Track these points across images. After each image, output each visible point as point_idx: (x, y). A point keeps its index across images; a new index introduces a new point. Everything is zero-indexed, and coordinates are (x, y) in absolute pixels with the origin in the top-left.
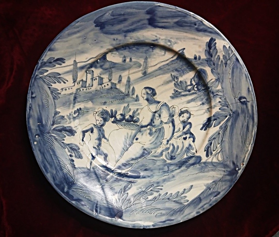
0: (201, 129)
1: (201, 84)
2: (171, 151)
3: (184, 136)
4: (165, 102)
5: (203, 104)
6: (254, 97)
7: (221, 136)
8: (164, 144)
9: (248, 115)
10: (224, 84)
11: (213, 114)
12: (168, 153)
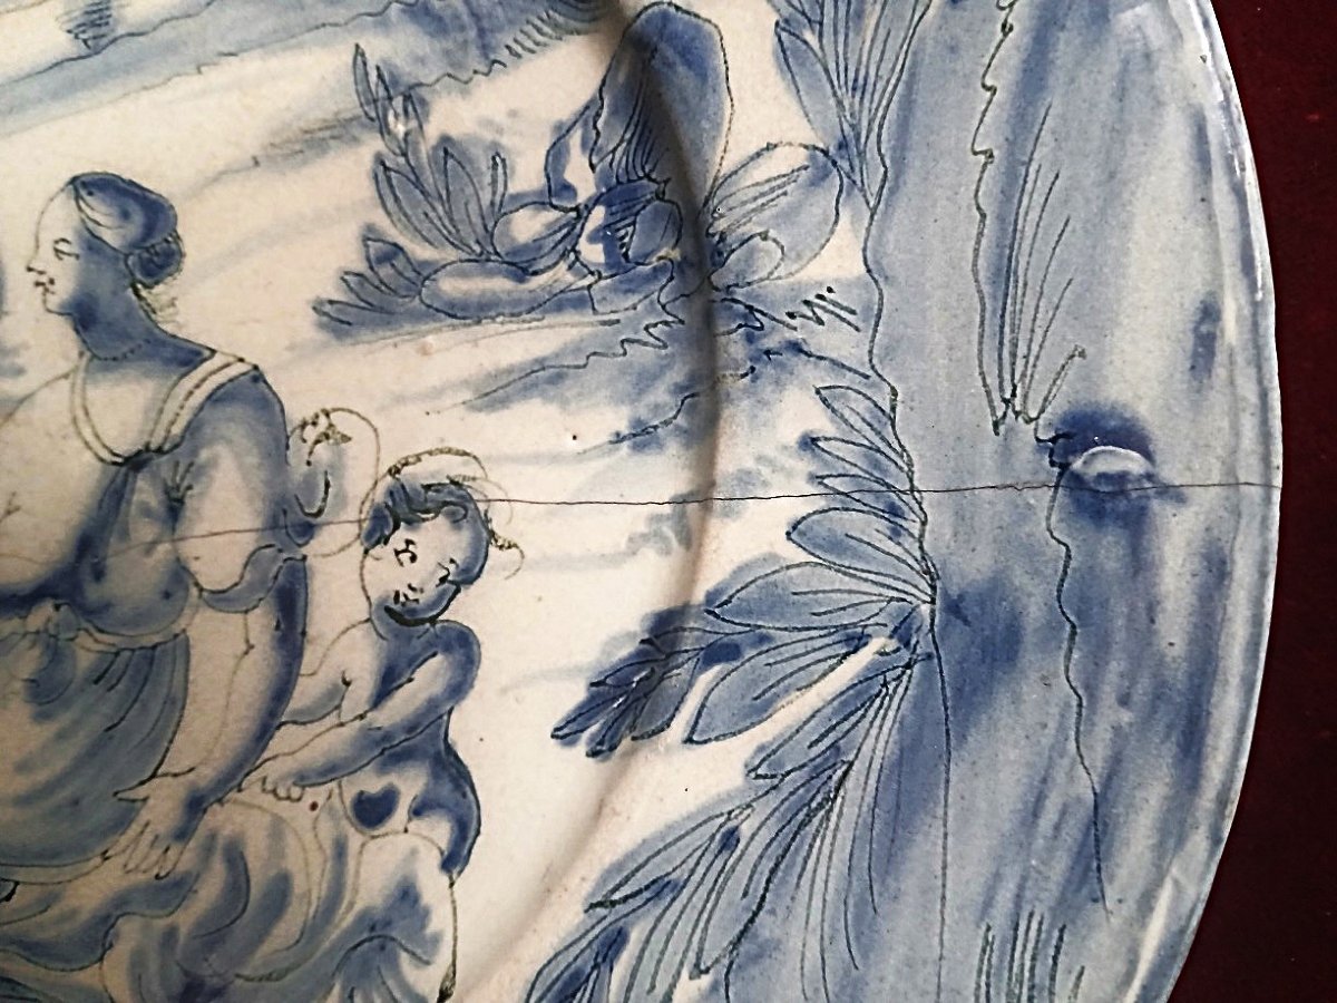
0: (565, 734)
1: (659, 196)
2: (199, 924)
3: (372, 783)
4: (252, 359)
5: (641, 436)
6: (1266, 436)
7: (744, 871)
8: (148, 837)
9: (1131, 676)
10: (902, 217)
11: (713, 574)
12: (170, 935)
